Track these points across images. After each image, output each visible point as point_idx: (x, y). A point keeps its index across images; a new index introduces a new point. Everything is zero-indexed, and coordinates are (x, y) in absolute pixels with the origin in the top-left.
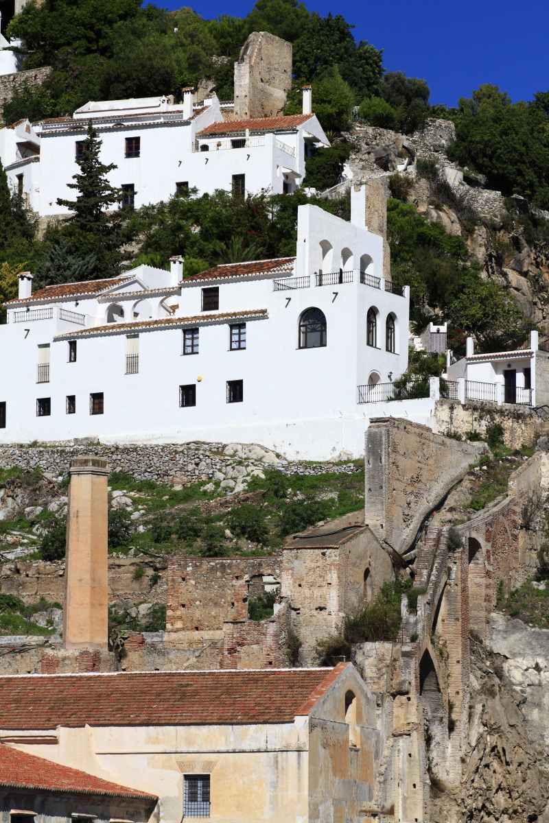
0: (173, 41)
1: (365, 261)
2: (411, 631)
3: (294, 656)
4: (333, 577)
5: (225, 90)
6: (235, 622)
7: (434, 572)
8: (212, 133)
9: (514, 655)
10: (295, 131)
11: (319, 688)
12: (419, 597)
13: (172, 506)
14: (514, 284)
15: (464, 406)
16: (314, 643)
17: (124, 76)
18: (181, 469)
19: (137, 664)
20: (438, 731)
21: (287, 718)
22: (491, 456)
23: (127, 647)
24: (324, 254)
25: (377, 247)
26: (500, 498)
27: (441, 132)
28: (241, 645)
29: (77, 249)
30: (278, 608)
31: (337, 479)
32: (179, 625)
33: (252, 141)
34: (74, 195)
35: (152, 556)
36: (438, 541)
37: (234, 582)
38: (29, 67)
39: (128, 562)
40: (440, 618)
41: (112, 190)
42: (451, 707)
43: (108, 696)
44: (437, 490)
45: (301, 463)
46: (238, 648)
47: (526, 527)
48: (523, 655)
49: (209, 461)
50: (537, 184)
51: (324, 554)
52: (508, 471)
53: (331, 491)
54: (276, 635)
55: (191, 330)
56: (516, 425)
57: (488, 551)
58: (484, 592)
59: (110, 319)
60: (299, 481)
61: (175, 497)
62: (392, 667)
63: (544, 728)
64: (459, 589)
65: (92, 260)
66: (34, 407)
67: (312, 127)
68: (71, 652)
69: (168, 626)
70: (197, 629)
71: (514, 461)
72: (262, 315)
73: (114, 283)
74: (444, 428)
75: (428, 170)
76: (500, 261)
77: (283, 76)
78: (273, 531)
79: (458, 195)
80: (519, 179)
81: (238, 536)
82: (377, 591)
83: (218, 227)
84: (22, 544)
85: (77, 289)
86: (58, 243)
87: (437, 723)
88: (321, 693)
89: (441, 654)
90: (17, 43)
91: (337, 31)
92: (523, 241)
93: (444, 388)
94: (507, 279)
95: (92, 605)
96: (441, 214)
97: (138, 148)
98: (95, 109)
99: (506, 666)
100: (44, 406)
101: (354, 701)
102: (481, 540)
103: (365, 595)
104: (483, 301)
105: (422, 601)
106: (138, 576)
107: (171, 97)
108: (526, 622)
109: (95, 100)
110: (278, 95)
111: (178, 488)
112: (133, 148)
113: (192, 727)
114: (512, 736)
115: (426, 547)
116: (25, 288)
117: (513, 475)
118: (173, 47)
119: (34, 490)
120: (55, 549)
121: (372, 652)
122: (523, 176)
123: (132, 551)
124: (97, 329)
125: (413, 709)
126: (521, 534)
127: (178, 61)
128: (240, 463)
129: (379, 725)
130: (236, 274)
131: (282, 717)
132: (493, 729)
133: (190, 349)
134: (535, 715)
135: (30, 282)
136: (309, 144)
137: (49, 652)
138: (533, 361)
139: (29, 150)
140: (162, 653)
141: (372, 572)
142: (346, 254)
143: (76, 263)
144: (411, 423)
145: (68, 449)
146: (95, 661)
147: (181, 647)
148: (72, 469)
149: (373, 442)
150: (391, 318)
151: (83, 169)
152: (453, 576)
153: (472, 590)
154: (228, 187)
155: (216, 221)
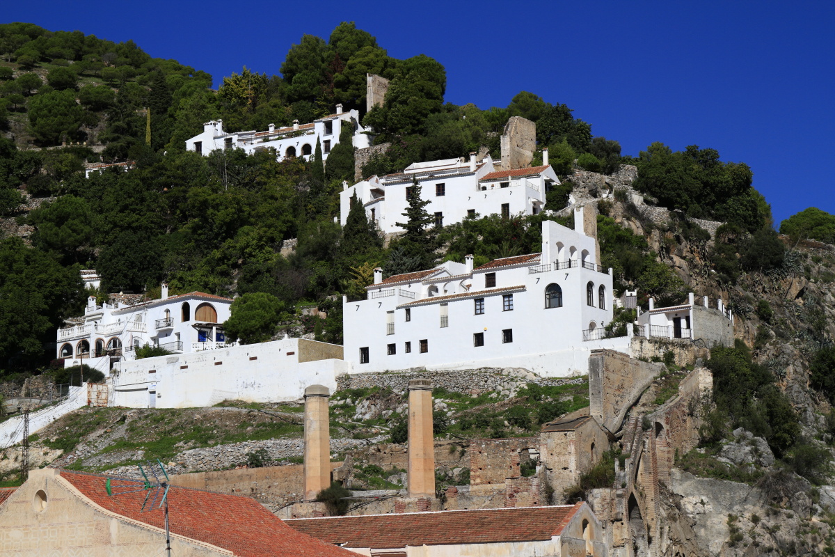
0: (463, 125)
1: (585, 253)
2: (622, 481)
3: (550, 499)
4: (572, 448)
5: (495, 152)
6: (512, 478)
7: (635, 444)
8: (489, 179)
9: (687, 495)
10: (539, 176)
11: (566, 518)
12: (626, 460)
13: (472, 408)
14: (677, 264)
15: (649, 341)
16: (562, 490)
17: (433, 146)
18: (476, 385)
19: (454, 506)
20: (641, 544)
21: (547, 537)
22: (667, 371)
23: (447, 495)
24: (559, 250)
25: (591, 245)
26: (674, 397)
27: (629, 173)
28: (517, 492)
29: (409, 253)
30: (538, 469)
31: (572, 388)
32: (478, 481)
33: (513, 183)
34: (405, 220)
35: (460, 439)
36: (636, 424)
37: (511, 453)
38: (376, 144)
39: (446, 443)
40: (639, 473)
41: (429, 216)
42: (649, 528)
43: (437, 526)
44: (634, 393)
45: (549, 379)
46: (515, 494)
47: (691, 414)
48: (693, 495)
49: (493, 379)
50: (690, 202)
51: (566, 435)
52: (678, 380)
53: (569, 396)
54: (538, 486)
55: (479, 300)
56: (682, 351)
57: (668, 430)
58: (666, 455)
59: (430, 295)
60: (549, 390)
61: (473, 402)
62: (611, 504)
63: (709, 541)
64: (650, 454)
65: (418, 259)
66: (386, 349)
67: (549, 173)
68: (413, 499)
69: (472, 482)
70: (489, 483)
71: (682, 374)
72: (522, 289)
73: (431, 272)
74: (637, 355)
75: (621, 196)
76: (668, 251)
77: (531, 143)
78: (534, 421)
79: (641, 212)
80: (678, 199)
81: (512, 425)
82: (600, 456)
83: (493, 236)
84: (381, 434)
85: (409, 277)
86: (397, 249)
87: (640, 538)
88: (567, 521)
89: (641, 495)
90: (369, 129)
91: (562, 114)
92: (682, 238)
93: (636, 330)
94: (673, 261)
95: (425, 470)
96: (630, 222)
97: (444, 190)
98: (417, 167)
99: (682, 502)
100: (392, 349)
101: (588, 525)
102: (663, 423)
103: (592, 460)
104: (658, 275)
105: (628, 462)
106: (452, 451)
107: (463, 158)
108: (694, 474)
109: (417, 162)
110: (528, 154)
111: (475, 396)
112: (441, 190)
113: (489, 544)
114: (688, 545)
115: (629, 428)
116: (378, 278)
117: (681, 382)
118: (463, 128)
119: (388, 400)
120: (401, 435)
121: (598, 495)
122: (680, 197)
123: (448, 436)
124: (422, 301)
125: (625, 530)
126: (688, 419)
127: (466, 137)
128: (512, 380)
129: (604, 541)
130: (506, 265)
131: (544, 536)
132: (676, 542)
133: (479, 311)
134: (702, 532)
135: (381, 274)
136: (548, 184)
137: (400, 499)
138: (691, 312)
139: (378, 194)
140: (469, 498)
141: (596, 445)
142: (573, 250)
143: (408, 261)
144: (616, 352)
145: (407, 375)
146: (428, 504)
147: (480, 494)
148: (410, 387)
149: (593, 364)
150: (602, 288)
151: (411, 204)
152: (647, 446)
153: (659, 454)
154: (499, 211)
155: (492, 233)
